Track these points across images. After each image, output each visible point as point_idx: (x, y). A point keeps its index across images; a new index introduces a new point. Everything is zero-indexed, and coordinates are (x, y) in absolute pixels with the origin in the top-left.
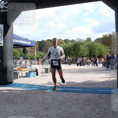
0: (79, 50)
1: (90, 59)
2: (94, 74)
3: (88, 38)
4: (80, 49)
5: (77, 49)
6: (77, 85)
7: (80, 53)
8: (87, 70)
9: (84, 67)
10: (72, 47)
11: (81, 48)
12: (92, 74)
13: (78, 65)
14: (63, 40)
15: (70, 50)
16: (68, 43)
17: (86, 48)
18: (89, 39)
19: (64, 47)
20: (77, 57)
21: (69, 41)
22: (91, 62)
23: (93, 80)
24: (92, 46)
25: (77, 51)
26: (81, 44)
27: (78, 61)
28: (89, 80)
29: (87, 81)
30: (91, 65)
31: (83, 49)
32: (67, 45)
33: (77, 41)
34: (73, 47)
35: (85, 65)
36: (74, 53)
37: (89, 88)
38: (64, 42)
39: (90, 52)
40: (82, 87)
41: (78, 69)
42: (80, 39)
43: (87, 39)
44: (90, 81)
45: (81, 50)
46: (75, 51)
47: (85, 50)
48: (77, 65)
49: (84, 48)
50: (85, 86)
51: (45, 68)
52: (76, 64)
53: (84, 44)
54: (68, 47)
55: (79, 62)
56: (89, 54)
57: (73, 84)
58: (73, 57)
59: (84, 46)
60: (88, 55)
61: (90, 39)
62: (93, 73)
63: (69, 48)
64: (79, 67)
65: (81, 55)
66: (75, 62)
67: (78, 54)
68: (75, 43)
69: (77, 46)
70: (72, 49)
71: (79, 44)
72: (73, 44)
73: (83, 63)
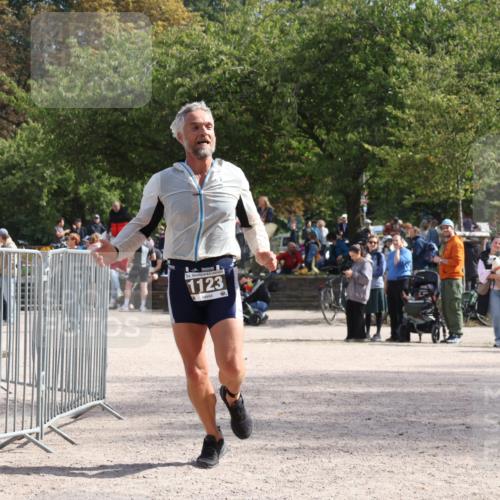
0: (381, 117)
4: (401, 106)
7: (394, 157)
9: (440, 348)
10: (287, 76)
11: (410, 92)
13: (356, 333)
15: (259, 117)
16: (233, 21)
17: (481, 92)
19: (173, 65)
20: (355, 221)
26: (414, 38)
27: (369, 272)
31: (439, 97)
32: (213, 44)
35: (455, 333)
36: (312, 154)
41: (359, 390)
45: (409, 115)
47: (470, 115)
48: (342, 331)
49: (449, 91)
52: (334, 308)
53: (461, 28)
54: (230, 66)
55: (382, 283)
58: (299, 205)
59: (449, 62)
63: (246, 81)
64: (381, 355)
65: (404, 182)
66: (317, 284)
67: (365, 177)
68: (329, 16)
69: (355, 58)
70: (282, 96)
71: (379, 38)
72: (307, 35)
73: (429, 300)
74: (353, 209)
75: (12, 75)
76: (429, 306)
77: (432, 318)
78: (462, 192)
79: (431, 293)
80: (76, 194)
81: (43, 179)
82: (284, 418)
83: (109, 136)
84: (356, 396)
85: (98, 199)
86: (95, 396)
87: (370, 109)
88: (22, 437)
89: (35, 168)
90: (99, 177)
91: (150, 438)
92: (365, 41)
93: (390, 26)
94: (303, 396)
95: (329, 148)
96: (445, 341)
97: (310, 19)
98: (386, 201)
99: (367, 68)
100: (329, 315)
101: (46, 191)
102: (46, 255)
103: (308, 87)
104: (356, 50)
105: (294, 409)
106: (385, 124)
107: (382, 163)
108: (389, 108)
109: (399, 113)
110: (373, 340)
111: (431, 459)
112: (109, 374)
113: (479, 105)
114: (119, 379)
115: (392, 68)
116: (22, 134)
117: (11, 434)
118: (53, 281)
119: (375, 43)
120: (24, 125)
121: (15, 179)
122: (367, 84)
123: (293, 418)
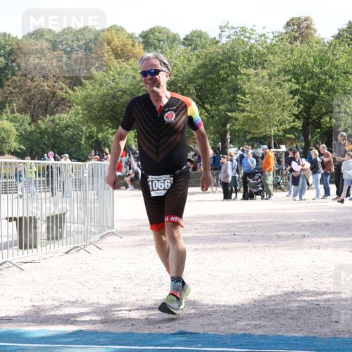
0: (234, 98)
1: (306, 155)
2: (326, 246)
3: (292, 20)
5: (224, 90)
6: (218, 322)
7: (240, 116)
8: (284, 225)
9: (265, 202)
10: (191, 81)
11: (246, 86)
12: (315, 251)
14: (131, 36)
17: (280, 85)
18: (299, 30)
21: (173, 39)
22: (311, 172)
23: (323, 288)
24: (317, 70)
25: (222, 107)
28: (298, 289)
29: (279, 291)
30: (310, 194)
31: (261, 88)
33: (224, 40)
34: (200, 81)
37: (291, 337)
38: (139, 49)
39: (307, 110)
40: (250, 336)
41: (230, 221)
42: (243, 30)
43: (288, 24)
44: (299, 294)
45: (248, 98)
46: (208, 106)
49: (265, 85)
50: (270, 328)
51: (15, 216)
52: (216, 185)
56: (299, 124)
57: (193, 311)
59: (265, 73)
60: (293, 130)
61: (308, 27)
62: (325, 240)
64: (239, 206)
65: (246, 128)
67: (228, 126)
68: (210, 53)
69: (222, 72)
70: (189, 90)
71: (232, 62)
72: (200, 62)
73: (259, 180)
74: (224, 140)
75: (66, 84)
76: (259, 183)
77: (261, 188)
78: (273, 131)
79: (260, 177)
80: (97, 137)
81: (82, 131)
82: (196, 235)
83: (112, 111)
84: (228, 225)
85: (107, 139)
86: (110, 228)
87: (229, 95)
88: (78, 247)
89: (78, 126)
90: (107, 130)
91: (136, 245)
92: (226, 64)
93: (237, 57)
94: (204, 225)
95: (212, 113)
96: (267, 199)
97: (201, 55)
98: (239, 136)
99: (228, 76)
100: (214, 189)
101: (84, 137)
102: (85, 165)
103: (201, 86)
104: (223, 68)
105: (200, 231)
106: (237, 101)
107: (236, 119)
108: (239, 96)
109: (243, 98)
110: (234, 200)
111: (262, 251)
112: (116, 218)
113: (279, 91)
114: (120, 220)
115: (239, 77)
116: (72, 111)
117: (73, 246)
118: (89, 176)
119: (230, 65)
120: (72, 108)
121: (70, 132)
122: (228, 83)
123: (200, 235)
